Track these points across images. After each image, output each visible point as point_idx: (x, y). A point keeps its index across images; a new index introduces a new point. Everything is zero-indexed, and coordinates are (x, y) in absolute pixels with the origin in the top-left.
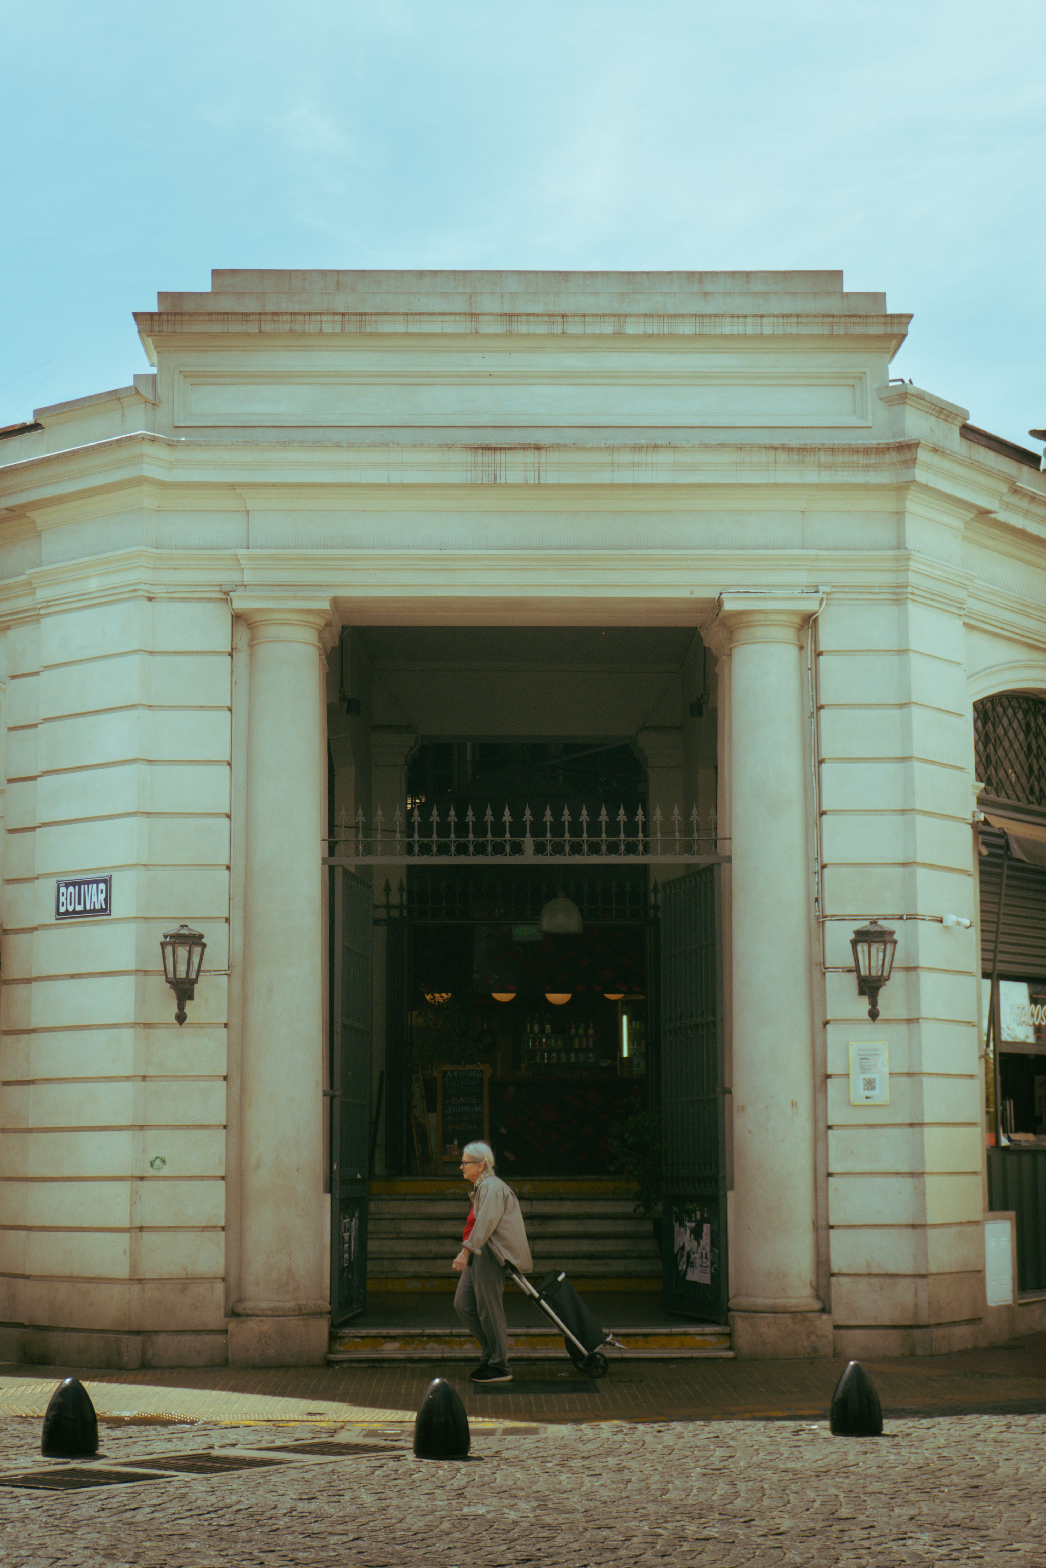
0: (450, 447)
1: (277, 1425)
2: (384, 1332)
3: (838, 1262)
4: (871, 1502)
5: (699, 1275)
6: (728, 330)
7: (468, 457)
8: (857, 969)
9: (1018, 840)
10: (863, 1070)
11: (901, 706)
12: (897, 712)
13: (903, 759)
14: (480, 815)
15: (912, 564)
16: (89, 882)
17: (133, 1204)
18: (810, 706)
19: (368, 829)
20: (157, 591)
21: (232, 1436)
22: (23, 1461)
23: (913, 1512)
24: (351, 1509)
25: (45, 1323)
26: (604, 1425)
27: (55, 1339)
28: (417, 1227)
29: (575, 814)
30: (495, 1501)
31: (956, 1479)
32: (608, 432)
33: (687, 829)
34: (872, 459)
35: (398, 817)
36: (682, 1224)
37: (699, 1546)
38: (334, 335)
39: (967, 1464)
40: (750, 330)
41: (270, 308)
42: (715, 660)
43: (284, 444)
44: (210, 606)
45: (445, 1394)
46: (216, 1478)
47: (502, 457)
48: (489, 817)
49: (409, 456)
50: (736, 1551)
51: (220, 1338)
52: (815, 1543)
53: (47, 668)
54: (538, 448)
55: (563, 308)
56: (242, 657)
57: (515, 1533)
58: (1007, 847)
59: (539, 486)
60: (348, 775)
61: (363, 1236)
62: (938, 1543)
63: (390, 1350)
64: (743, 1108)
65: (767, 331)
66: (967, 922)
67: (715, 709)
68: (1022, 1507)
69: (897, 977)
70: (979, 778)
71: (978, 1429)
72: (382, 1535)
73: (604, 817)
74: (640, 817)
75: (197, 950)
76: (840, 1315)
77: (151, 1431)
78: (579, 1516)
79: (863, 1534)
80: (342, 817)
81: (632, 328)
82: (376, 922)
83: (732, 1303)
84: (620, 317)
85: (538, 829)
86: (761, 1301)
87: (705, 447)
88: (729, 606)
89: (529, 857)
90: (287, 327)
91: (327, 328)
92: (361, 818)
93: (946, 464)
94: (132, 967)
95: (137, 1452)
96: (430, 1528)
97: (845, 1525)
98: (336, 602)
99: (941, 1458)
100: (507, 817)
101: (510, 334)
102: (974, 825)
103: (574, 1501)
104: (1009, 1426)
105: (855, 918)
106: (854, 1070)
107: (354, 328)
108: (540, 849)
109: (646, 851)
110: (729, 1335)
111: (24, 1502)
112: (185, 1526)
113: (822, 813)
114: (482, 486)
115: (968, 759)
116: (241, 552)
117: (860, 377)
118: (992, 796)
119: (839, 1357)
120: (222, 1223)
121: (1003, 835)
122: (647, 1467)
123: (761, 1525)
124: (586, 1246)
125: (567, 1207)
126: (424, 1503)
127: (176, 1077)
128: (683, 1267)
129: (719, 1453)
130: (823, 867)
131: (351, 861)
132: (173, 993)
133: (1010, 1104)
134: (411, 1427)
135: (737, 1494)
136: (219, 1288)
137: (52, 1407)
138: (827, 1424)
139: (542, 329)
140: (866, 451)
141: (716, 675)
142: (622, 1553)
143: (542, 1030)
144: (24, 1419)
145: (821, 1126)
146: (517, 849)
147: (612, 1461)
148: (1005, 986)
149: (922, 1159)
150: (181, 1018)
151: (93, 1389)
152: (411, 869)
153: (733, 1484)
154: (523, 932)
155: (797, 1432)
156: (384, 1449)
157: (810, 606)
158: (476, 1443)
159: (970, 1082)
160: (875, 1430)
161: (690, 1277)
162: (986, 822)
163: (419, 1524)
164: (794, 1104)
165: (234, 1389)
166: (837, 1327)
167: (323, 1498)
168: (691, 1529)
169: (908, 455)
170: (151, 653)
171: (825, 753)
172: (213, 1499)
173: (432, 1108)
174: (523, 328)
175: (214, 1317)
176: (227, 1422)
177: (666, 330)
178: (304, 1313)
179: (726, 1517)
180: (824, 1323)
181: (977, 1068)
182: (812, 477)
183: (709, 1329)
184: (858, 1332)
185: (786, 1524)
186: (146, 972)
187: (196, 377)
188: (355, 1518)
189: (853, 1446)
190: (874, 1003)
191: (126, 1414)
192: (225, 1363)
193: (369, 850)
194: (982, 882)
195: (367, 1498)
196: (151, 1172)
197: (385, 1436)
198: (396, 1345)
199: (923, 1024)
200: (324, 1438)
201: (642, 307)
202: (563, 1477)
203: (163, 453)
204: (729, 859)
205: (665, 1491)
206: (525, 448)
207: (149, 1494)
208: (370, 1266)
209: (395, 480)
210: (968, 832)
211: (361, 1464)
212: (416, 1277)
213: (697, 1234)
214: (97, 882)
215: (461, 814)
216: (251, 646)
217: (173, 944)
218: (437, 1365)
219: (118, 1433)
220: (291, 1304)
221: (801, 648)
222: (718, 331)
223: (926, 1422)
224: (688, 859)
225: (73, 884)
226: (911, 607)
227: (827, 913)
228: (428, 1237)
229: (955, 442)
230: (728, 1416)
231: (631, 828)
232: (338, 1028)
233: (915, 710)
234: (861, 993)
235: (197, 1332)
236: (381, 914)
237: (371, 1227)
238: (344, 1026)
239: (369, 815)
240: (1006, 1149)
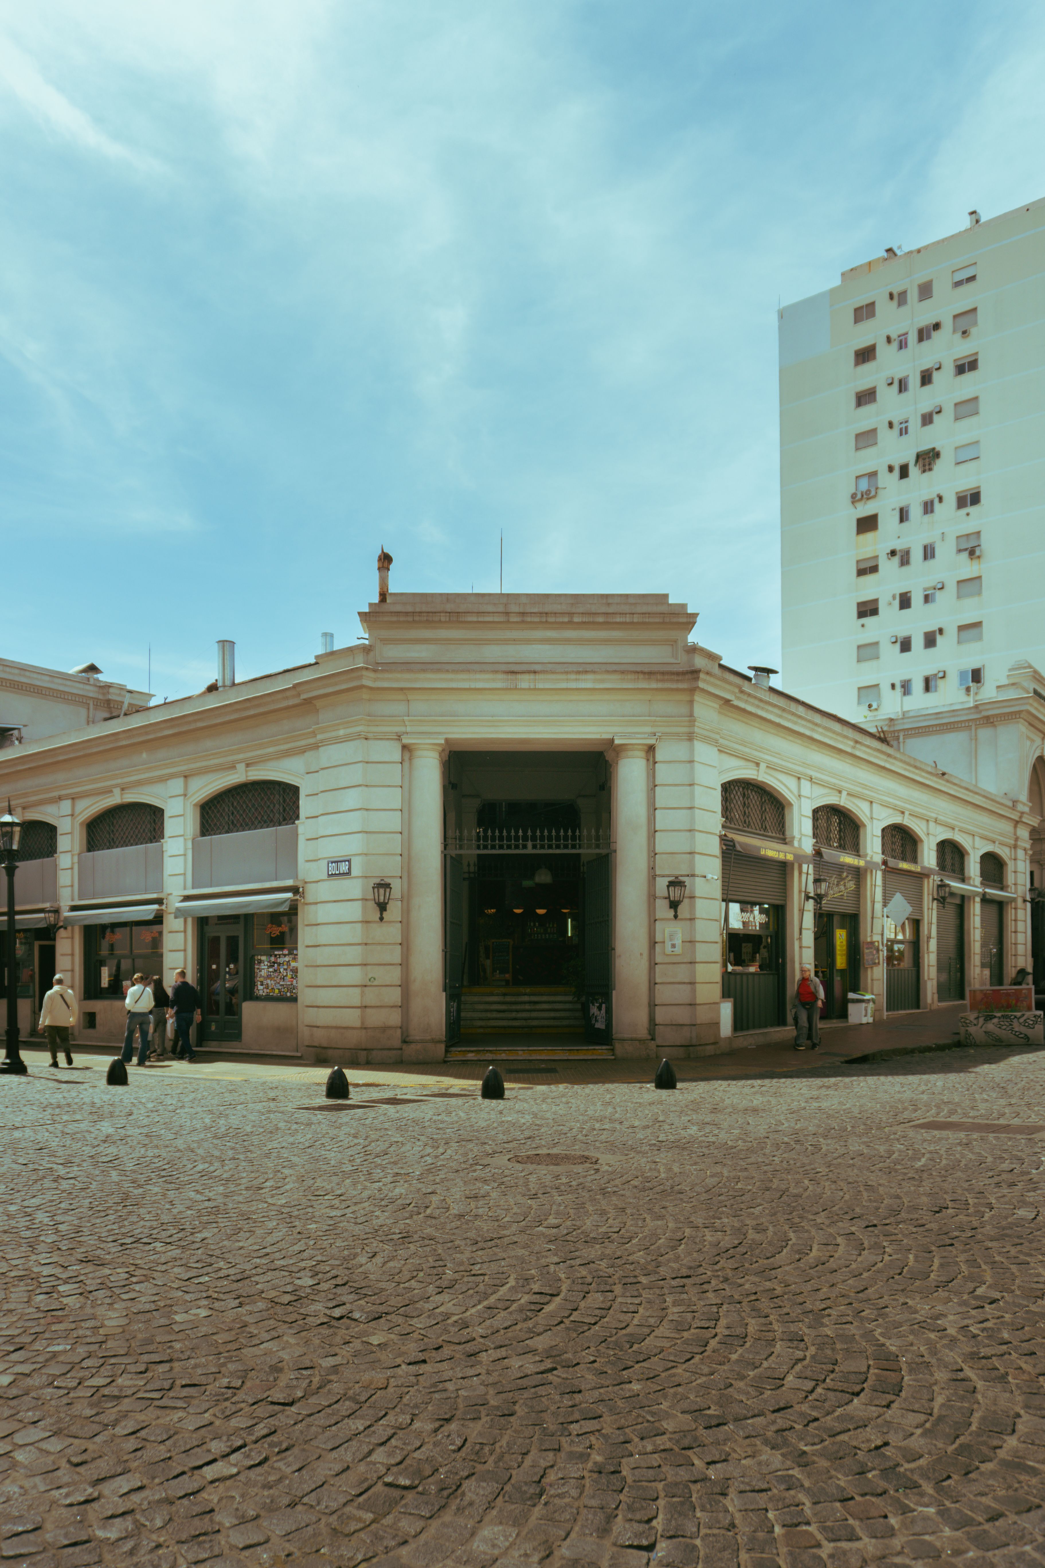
0: (496, 672)
1: (424, 1086)
2: (468, 1049)
3: (659, 1019)
4: (672, 1115)
5: (601, 1025)
6: (618, 620)
7: (504, 676)
8: (669, 897)
9: (739, 843)
10: (671, 940)
11: (690, 785)
12: (688, 788)
13: (690, 808)
14: (509, 832)
15: (696, 724)
16: (341, 861)
17: (362, 997)
18: (651, 786)
19: (461, 839)
20: (370, 735)
21: (405, 1091)
22: (318, 1101)
23: (689, 1118)
24: (456, 1119)
25: (325, 1045)
26: (560, 1086)
27: (330, 1053)
28: (482, 1007)
29: (550, 832)
30: (515, 1115)
31: (707, 1106)
32: (566, 665)
33: (598, 838)
34: (680, 678)
35: (474, 833)
36: (593, 1005)
37: (601, 1132)
38: (445, 622)
39: (711, 1100)
40: (628, 620)
41: (418, 610)
42: (611, 765)
43: (424, 671)
44: (392, 742)
45: (494, 1073)
46: (399, 1107)
47: (519, 676)
48: (513, 833)
49: (478, 676)
50: (616, 1134)
51: (399, 1052)
52: (649, 1131)
53: (322, 769)
54: (535, 672)
55: (546, 610)
56: (406, 764)
57: (524, 1127)
58: (734, 846)
59: (535, 689)
60: (452, 816)
61: (459, 1010)
62: (700, 1130)
63: (471, 1056)
64: (620, 956)
65: (635, 620)
66: (716, 877)
67: (610, 787)
68: (734, 1116)
69: (686, 901)
70: (723, 816)
71: (716, 1086)
72: (468, 1129)
73: (562, 833)
74: (577, 833)
75: (388, 890)
76: (659, 1041)
77: (371, 1089)
78: (550, 1121)
79: (669, 1127)
80: (450, 833)
81: (576, 619)
82: (464, 879)
83: (614, 1037)
84: (571, 614)
85: (534, 838)
86: (626, 1036)
87: (608, 672)
88: (617, 742)
89: (530, 850)
90: (425, 618)
91: (443, 619)
92: (458, 834)
93: (712, 680)
94: (360, 897)
95: (366, 1097)
96: (488, 1126)
97: (661, 1124)
98: (447, 740)
99: (701, 1097)
100: (521, 833)
101: (523, 622)
102: (720, 836)
103: (548, 1115)
104: (729, 1085)
105: (668, 876)
106: (667, 940)
107: (455, 619)
108: (534, 847)
109: (580, 848)
110: (613, 1050)
111: (319, 1116)
112: (386, 1125)
113: (656, 831)
114: (510, 689)
115: (718, 808)
116: (405, 718)
117: (676, 641)
118: (728, 824)
119: (658, 1058)
120: (400, 1004)
121: (732, 841)
122: (579, 1102)
123: (627, 1124)
124: (552, 1014)
125: (545, 998)
126: (486, 1116)
127: (379, 944)
128: (593, 1022)
129: (608, 1096)
130: (656, 854)
131: (453, 852)
132: (378, 908)
133: (732, 955)
134: (480, 1087)
135: (616, 1112)
136: (399, 1032)
137: (329, 1079)
138: (653, 1085)
139: (537, 619)
140: (678, 674)
141: (611, 773)
142: (569, 1135)
143: (535, 925)
144: (318, 1084)
145: (653, 963)
146: (525, 847)
147: (564, 1100)
148: (731, 905)
149: (695, 977)
150: (381, 919)
151: (347, 1072)
152: (479, 856)
153: (614, 1108)
154: (527, 883)
155: (641, 1088)
156: (468, 1095)
157: (652, 741)
158: (507, 1094)
159: (716, 945)
160: (673, 1087)
161: (596, 1026)
162: (725, 835)
163: (484, 1124)
164: (641, 954)
165: (406, 1072)
166: (658, 1046)
167: (444, 1115)
168: (597, 1126)
169: (695, 676)
170: (367, 762)
171: (657, 806)
172: (398, 1115)
173: (488, 958)
174: (529, 619)
175: (397, 1043)
176: (403, 1085)
177: (591, 620)
178: (435, 1041)
179: (611, 1121)
180: (652, 1045)
181: (718, 939)
182: (654, 685)
183: (604, 1047)
184: (666, 1048)
185: (637, 1123)
186: (366, 900)
187: (385, 641)
188: (457, 1122)
189: (664, 1093)
190: (676, 912)
191: (361, 1082)
192: (402, 1062)
193: (461, 847)
194: (723, 861)
195: (462, 1114)
196: (369, 983)
197: (469, 1091)
198: (473, 1054)
199: (697, 921)
200: (444, 1091)
201: (581, 610)
202: (544, 1106)
203: (372, 675)
204: (615, 851)
205: (586, 1111)
206: (529, 672)
207: (371, 1113)
208: (462, 1023)
209: (473, 687)
210: (717, 839)
211: (460, 1101)
212: (481, 1027)
213: (600, 1008)
214: (345, 861)
215: (501, 832)
216: (410, 759)
217: (378, 888)
218: (491, 1062)
219: (357, 1089)
220: (429, 1038)
221: (648, 760)
222: (614, 620)
223: (694, 1084)
224: (597, 851)
225: (335, 862)
226: (696, 742)
227: (657, 873)
228: (486, 1011)
229: (716, 670)
230: (612, 1082)
231: (574, 838)
232: (448, 923)
233: (696, 787)
234: (671, 907)
235: (390, 1049)
236: (466, 876)
237: (462, 1007)
238: (451, 923)
239: (461, 832)
240: (730, 973)
